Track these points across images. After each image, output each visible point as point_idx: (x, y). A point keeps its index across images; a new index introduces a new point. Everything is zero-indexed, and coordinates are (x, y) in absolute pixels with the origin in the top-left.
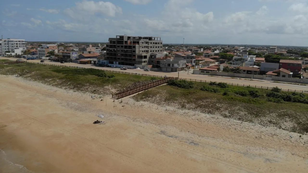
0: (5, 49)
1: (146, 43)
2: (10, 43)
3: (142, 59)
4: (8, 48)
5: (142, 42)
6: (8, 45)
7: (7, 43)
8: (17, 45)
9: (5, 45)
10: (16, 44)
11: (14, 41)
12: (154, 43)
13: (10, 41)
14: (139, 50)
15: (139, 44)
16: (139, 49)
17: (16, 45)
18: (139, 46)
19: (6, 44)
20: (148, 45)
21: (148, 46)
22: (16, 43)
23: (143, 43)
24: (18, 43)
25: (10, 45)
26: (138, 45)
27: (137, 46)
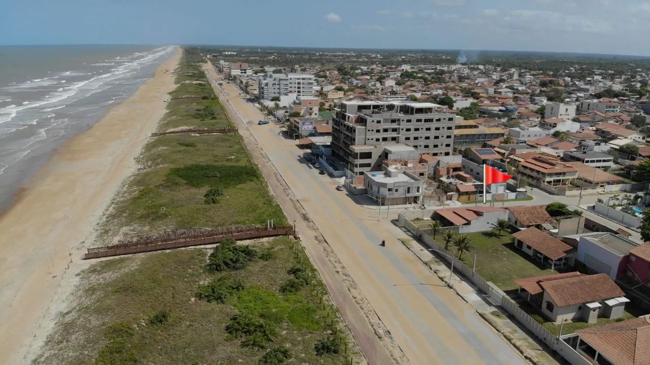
0: (275, 93)
1: (393, 121)
2: (282, 82)
3: (355, 160)
4: (278, 91)
5: (376, 121)
6: (278, 87)
7: (276, 82)
8: (299, 86)
9: (275, 86)
10: (298, 83)
11: (296, 78)
12: (419, 120)
13: (282, 80)
14: (366, 138)
15: (365, 125)
16: (366, 135)
17: (297, 86)
18: (366, 128)
19: (275, 84)
20: (399, 125)
21: (399, 128)
22: (297, 81)
23: (379, 122)
24: (301, 81)
25: (282, 86)
26: (364, 127)
27: (359, 128)
